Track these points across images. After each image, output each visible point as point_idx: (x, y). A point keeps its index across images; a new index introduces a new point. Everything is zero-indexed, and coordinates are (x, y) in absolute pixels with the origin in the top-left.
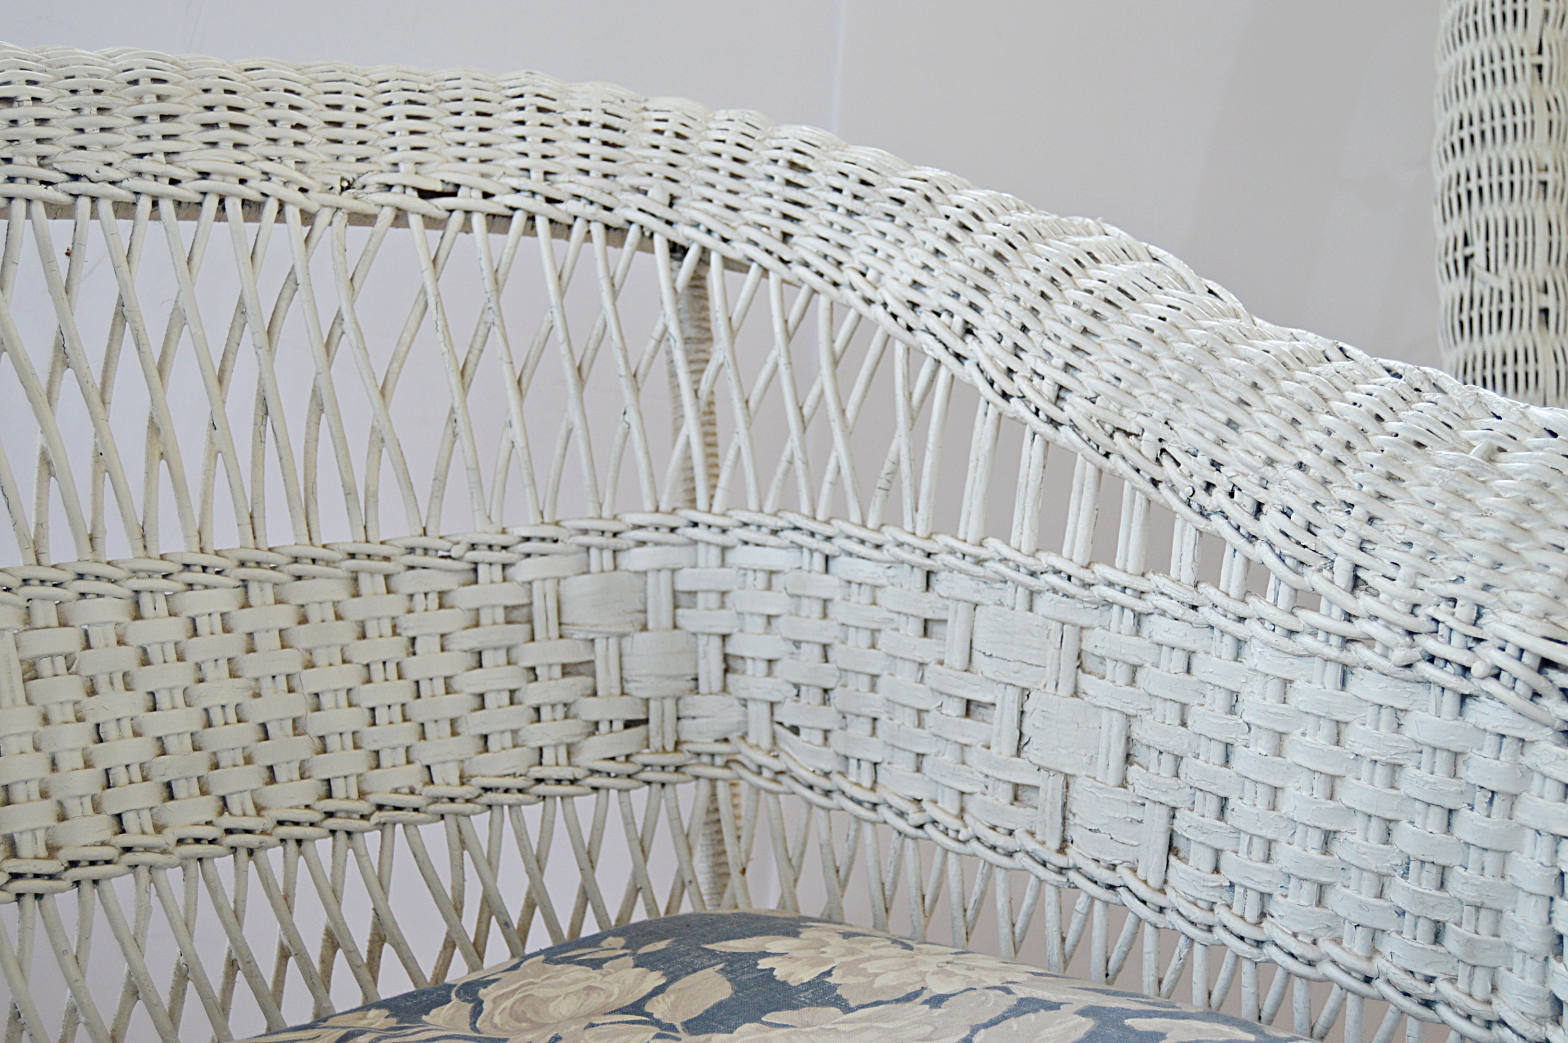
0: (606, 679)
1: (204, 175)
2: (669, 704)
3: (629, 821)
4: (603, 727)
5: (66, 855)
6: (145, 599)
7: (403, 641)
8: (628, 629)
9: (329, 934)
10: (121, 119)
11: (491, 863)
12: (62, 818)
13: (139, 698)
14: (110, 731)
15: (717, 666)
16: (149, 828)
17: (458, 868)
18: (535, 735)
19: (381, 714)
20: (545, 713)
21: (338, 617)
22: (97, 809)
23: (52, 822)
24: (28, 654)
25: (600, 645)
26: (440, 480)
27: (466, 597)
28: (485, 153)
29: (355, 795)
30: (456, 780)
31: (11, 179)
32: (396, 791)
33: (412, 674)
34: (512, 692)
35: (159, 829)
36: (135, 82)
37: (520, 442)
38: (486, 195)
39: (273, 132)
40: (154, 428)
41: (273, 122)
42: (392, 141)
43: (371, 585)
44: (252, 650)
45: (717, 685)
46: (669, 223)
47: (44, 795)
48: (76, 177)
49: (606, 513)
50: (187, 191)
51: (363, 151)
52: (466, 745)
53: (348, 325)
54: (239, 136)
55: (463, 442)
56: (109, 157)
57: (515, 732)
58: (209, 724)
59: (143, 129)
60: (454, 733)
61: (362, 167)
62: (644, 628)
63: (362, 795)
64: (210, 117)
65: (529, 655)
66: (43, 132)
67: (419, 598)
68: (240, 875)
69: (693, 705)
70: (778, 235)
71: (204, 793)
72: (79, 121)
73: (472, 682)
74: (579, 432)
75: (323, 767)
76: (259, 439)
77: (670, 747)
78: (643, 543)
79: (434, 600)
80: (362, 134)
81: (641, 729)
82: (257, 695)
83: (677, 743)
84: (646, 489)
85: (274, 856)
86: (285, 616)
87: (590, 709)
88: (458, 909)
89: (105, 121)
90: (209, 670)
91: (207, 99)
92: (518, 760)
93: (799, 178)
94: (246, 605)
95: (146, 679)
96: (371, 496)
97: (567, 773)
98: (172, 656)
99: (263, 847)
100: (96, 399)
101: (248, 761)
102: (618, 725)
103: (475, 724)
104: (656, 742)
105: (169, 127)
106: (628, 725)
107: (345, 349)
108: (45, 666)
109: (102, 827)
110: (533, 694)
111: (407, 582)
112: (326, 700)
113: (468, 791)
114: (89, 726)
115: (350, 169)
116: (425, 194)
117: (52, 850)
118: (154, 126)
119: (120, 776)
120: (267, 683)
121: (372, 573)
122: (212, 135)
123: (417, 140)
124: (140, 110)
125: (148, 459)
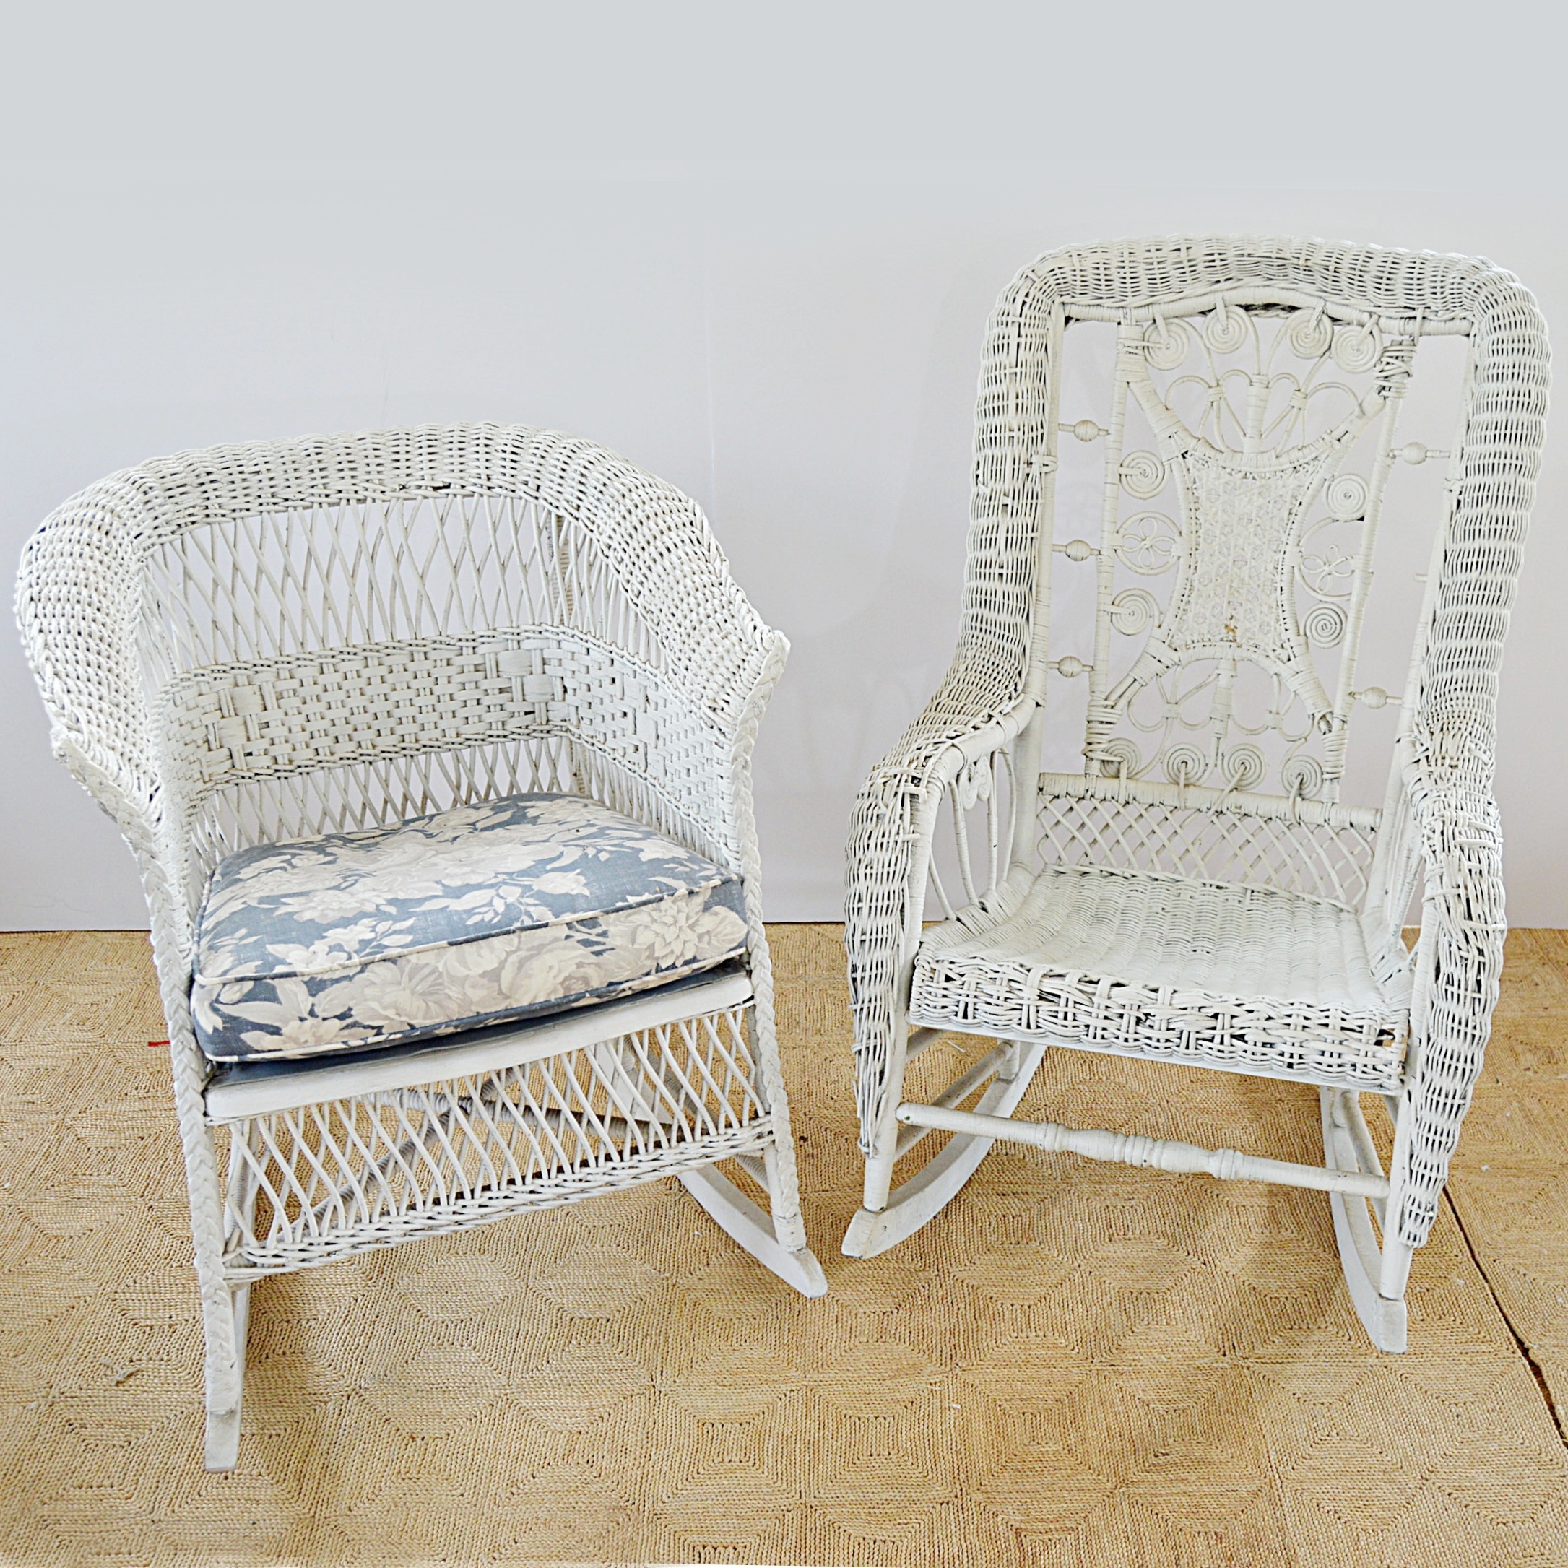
0: (517, 694)
1: (340, 492)
2: (543, 705)
3: (529, 752)
4: (516, 714)
5: (295, 764)
6: (325, 667)
7: (432, 679)
8: (524, 674)
9: (405, 795)
10: (304, 472)
11: (471, 770)
12: (294, 750)
13: (323, 705)
14: (312, 717)
15: (561, 690)
16: (328, 754)
17: (458, 771)
18: (488, 717)
19: (424, 709)
20: (492, 708)
21: (406, 670)
22: (307, 746)
23: (290, 751)
24: (278, 689)
25: (513, 680)
26: (447, 612)
27: (458, 661)
28: (462, 467)
29: (414, 740)
30: (454, 735)
31: (261, 504)
32: (430, 740)
33: (436, 693)
34: (478, 700)
35: (332, 754)
36: (309, 455)
37: (478, 596)
38: (463, 487)
39: (368, 469)
40: (325, 598)
41: (368, 465)
42: (421, 466)
43: (419, 657)
44: (370, 684)
45: (561, 698)
46: (537, 498)
47: (287, 742)
48: (287, 500)
49: (514, 625)
50: (334, 498)
51: (408, 471)
52: (459, 721)
53: (405, 548)
54: (353, 473)
55: (455, 596)
56: (299, 489)
57: (479, 716)
58: (353, 714)
59: (313, 475)
60: (454, 717)
61: (409, 478)
62: (531, 673)
63: (417, 741)
64: (340, 467)
65: (484, 685)
66: (272, 483)
67: (438, 662)
68: (367, 772)
69: (552, 706)
70: (575, 506)
71: (350, 740)
72: (286, 476)
73: (461, 696)
74: (502, 591)
75: (400, 730)
76: (370, 599)
77: (544, 722)
78: (528, 638)
79: (444, 663)
80: (408, 464)
81: (532, 715)
82: (372, 702)
83: (548, 721)
84: (529, 615)
85: (381, 765)
86: (383, 671)
87: (510, 707)
88: (458, 787)
89: (297, 474)
90: (352, 693)
91: (339, 459)
92: (481, 728)
93: (583, 480)
94: (367, 666)
95: (326, 697)
96: (418, 619)
97: (501, 733)
98: (336, 687)
99: (376, 761)
100: (301, 589)
101: (369, 728)
102: (522, 714)
103: (462, 713)
104: (538, 721)
105: (323, 473)
106: (527, 713)
107: (405, 559)
108: (285, 694)
109: (311, 753)
110: (486, 701)
111: (432, 655)
112: (401, 704)
113: (459, 740)
114: (303, 716)
115: (404, 480)
116: (435, 489)
117: (291, 762)
118: (317, 474)
119: (316, 734)
120: (375, 698)
121: (418, 652)
122: (342, 474)
123: (432, 464)
124: (311, 468)
125: (324, 609)
